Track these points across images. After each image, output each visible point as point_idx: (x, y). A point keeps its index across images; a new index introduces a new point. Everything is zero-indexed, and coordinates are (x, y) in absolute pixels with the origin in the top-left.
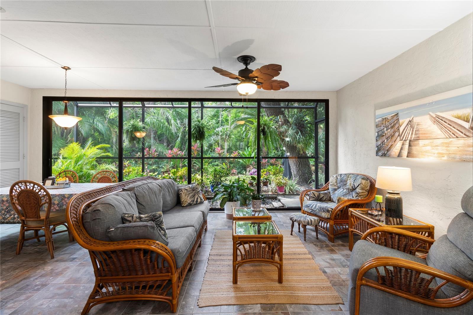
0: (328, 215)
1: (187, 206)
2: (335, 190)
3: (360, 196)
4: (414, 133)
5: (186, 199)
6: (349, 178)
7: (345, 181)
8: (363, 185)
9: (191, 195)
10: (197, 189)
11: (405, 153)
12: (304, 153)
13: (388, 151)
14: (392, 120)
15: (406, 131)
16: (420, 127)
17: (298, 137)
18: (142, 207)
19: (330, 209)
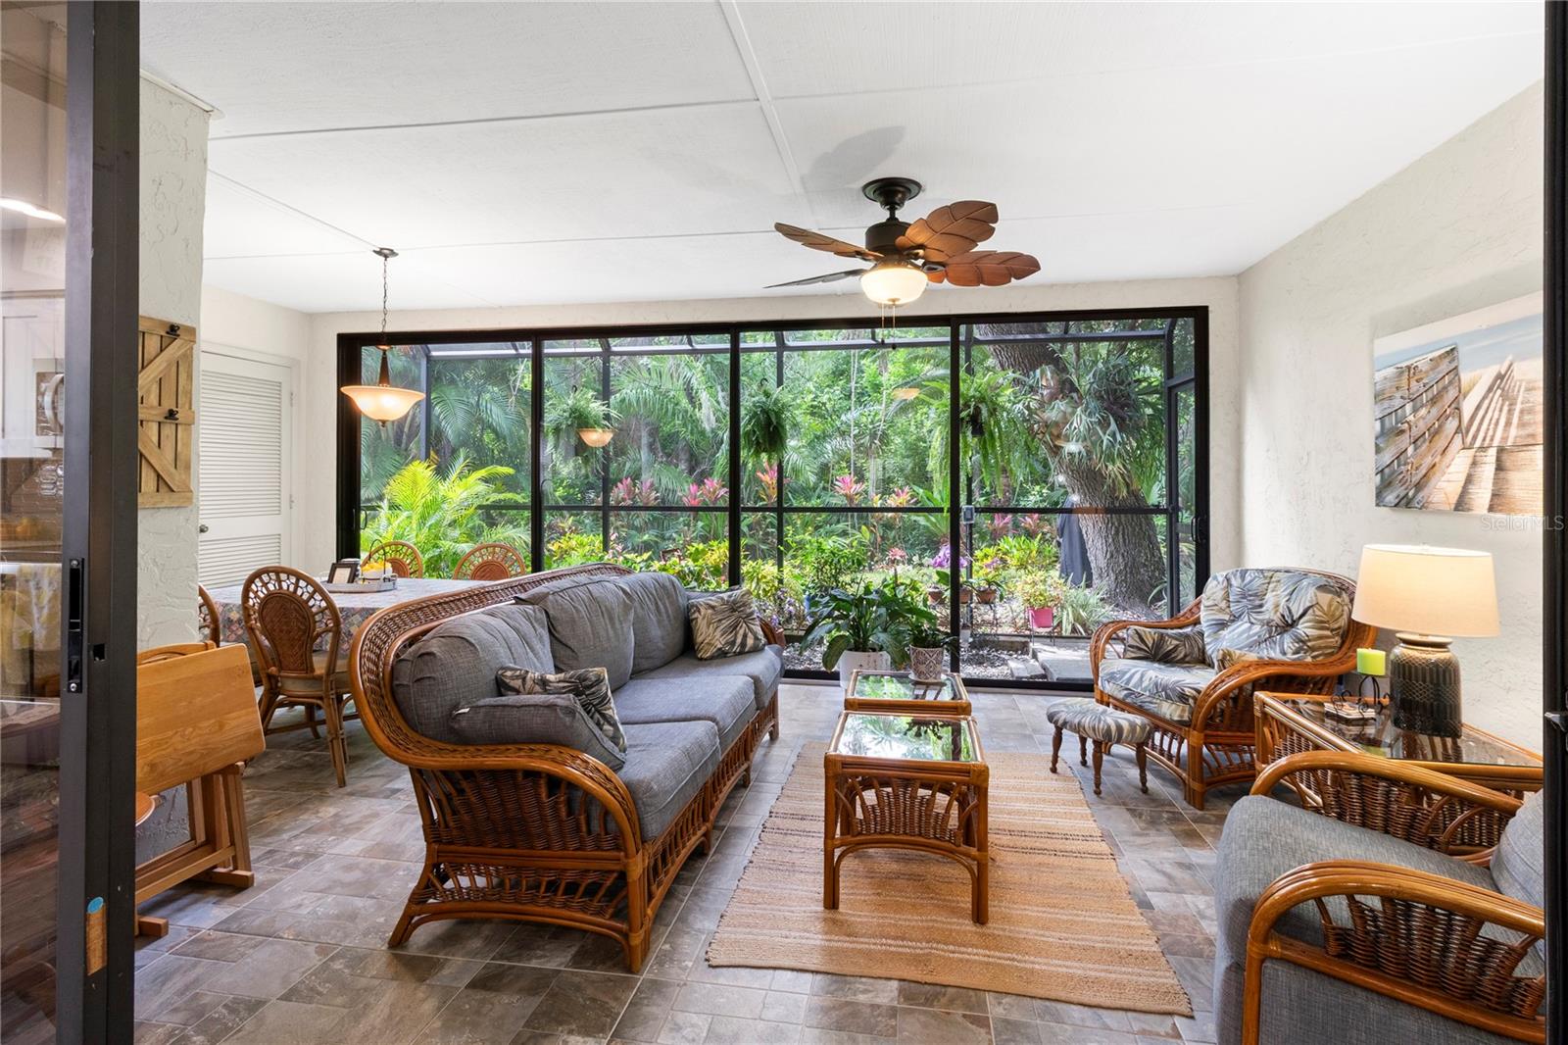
0: (1183, 710)
1: (712, 658)
2: (1222, 625)
3: (1312, 649)
4: (1515, 420)
5: (710, 636)
6: (1271, 586)
7: (1256, 595)
8: (1322, 610)
9: (725, 623)
10: (744, 605)
11: (1482, 495)
13: (1419, 486)
14: (1432, 375)
15: (1486, 412)
17: (1106, 439)
18: (569, 652)
19: (1188, 691)
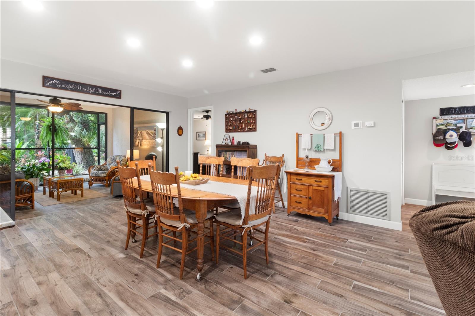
0: (105, 175)
2: (110, 164)
6: (117, 157)
7: (115, 159)
11: (139, 145)
12: (88, 145)
15: (140, 136)
16: (143, 135)
17: (83, 133)
19: (106, 172)
